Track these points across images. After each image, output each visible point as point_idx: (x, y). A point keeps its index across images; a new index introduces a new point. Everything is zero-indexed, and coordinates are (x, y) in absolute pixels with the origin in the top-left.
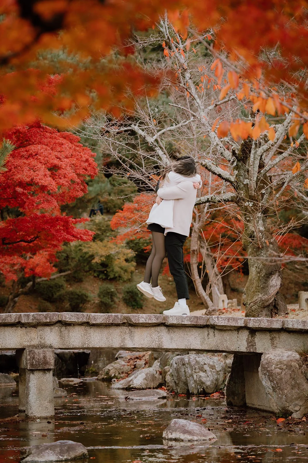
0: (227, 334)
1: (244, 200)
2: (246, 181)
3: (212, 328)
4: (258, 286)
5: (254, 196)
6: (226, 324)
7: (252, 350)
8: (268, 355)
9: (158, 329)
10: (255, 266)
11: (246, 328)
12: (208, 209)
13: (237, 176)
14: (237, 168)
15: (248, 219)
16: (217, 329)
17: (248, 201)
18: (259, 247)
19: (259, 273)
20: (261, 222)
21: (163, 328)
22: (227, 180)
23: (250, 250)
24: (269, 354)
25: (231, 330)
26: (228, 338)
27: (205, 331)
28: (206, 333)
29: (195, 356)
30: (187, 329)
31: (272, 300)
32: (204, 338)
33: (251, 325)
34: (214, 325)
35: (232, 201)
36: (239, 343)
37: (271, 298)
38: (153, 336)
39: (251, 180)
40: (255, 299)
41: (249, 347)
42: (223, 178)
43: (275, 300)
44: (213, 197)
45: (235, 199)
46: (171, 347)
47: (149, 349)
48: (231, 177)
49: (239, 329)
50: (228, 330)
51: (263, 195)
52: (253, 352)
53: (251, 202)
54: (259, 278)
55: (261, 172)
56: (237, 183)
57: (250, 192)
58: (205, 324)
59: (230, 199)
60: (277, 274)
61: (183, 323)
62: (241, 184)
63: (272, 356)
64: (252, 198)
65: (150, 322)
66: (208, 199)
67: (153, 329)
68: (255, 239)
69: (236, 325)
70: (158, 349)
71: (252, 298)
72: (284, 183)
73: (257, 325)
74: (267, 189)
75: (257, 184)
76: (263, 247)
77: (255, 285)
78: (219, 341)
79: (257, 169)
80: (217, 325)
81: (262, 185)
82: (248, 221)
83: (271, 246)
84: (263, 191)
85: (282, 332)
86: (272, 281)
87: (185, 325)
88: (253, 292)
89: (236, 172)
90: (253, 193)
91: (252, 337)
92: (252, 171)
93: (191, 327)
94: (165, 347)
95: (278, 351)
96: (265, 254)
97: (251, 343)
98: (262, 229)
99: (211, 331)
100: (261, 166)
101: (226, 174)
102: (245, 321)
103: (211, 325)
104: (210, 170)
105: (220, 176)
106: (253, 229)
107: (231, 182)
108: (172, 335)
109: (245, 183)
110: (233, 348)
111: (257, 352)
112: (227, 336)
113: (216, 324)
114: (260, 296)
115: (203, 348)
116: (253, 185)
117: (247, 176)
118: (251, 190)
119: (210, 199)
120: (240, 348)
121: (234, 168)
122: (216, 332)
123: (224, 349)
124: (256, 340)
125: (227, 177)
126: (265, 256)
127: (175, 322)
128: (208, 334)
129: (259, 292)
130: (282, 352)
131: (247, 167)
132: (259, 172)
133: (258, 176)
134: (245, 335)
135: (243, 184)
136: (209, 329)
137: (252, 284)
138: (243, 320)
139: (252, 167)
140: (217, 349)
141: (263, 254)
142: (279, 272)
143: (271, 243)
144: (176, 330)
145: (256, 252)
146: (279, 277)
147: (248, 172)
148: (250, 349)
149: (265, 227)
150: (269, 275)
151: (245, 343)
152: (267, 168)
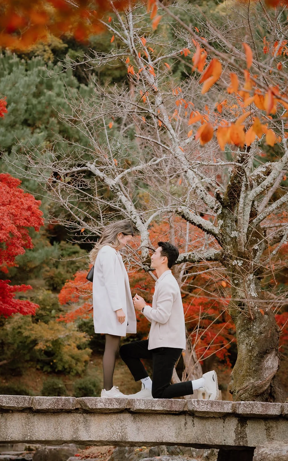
0: (209, 423)
1: (231, 257)
2: (234, 234)
3: (190, 415)
4: (249, 369)
5: (244, 253)
6: (208, 410)
7: (241, 444)
8: (262, 450)
9: (122, 416)
10: (245, 342)
11: (234, 414)
12: (184, 274)
13: (222, 227)
14: (222, 216)
15: (236, 282)
16: (197, 417)
17: (237, 259)
18: (250, 319)
19: (250, 351)
20: (253, 286)
21: (127, 416)
22: (209, 232)
23: (239, 322)
24: (263, 447)
25: (214, 418)
26: (211, 428)
27: (182, 420)
28: (183, 422)
29: (168, 458)
30: (159, 417)
31: (267, 386)
32: (180, 428)
33: (240, 411)
34: (193, 411)
35: (216, 260)
36: (225, 434)
37: (265, 384)
38: (115, 425)
39: (240, 232)
40: (245, 385)
41: (237, 439)
42: (204, 230)
43: (271, 386)
44: (192, 255)
45: (219, 258)
46: (137, 440)
47: (109, 442)
48: (214, 228)
49: (225, 416)
50: (212, 418)
51: (255, 251)
52: (244, 446)
53: (240, 260)
54: (251, 358)
55: (254, 221)
56: (223, 236)
57: (239, 247)
58: (181, 410)
59: (213, 258)
60: (274, 352)
61: (153, 409)
62: (228, 237)
63: (267, 451)
64: (241, 255)
65: (110, 407)
66: (185, 257)
67: (114, 417)
68: (245, 307)
69: (222, 411)
70: (121, 442)
71: (242, 383)
72: (282, 237)
73: (248, 411)
74: (261, 244)
75: (247, 237)
76: (255, 318)
77: (244, 368)
78: (199, 432)
79: (247, 218)
80: (196, 411)
81: (254, 238)
82: (237, 285)
83: (266, 317)
84: (256, 247)
85: (281, 421)
86: (267, 362)
87: (156, 411)
88: (243, 376)
89: (221, 222)
90: (243, 249)
91: (242, 426)
92: (242, 220)
93: (163, 414)
94: (130, 440)
95: (276, 444)
96: (259, 327)
97: (241, 435)
98: (254, 294)
99: (189, 419)
100: (253, 214)
101: (207, 224)
102: (232, 406)
103: (189, 411)
104: (187, 219)
105: (200, 226)
106: (243, 295)
107: (215, 235)
108: (139, 424)
109: (232, 236)
110: (217, 441)
111: (248, 446)
112: (210, 425)
113: (195, 409)
114: (252, 381)
115: (179, 441)
116: (243, 238)
117: (235, 227)
118: (241, 245)
119: (187, 258)
120: (227, 441)
121: (219, 217)
122: (196, 421)
123: (206, 443)
124: (248, 430)
125: (210, 228)
126: (258, 330)
127: (143, 407)
128: (186, 423)
129: (250, 376)
130: (281, 446)
131: (235, 215)
132: (251, 222)
133: (249, 227)
134: (233, 424)
135: (230, 237)
136: (187, 417)
137: (241, 366)
138: (230, 405)
139: (242, 215)
140: (197, 442)
141: (256, 328)
142: (276, 350)
143: (266, 313)
144: (143, 417)
145: (247, 324)
146: (277, 357)
147: (236, 222)
148: (239, 442)
149: (258, 293)
150: (263, 354)
151: (233, 435)
152: (260, 216)
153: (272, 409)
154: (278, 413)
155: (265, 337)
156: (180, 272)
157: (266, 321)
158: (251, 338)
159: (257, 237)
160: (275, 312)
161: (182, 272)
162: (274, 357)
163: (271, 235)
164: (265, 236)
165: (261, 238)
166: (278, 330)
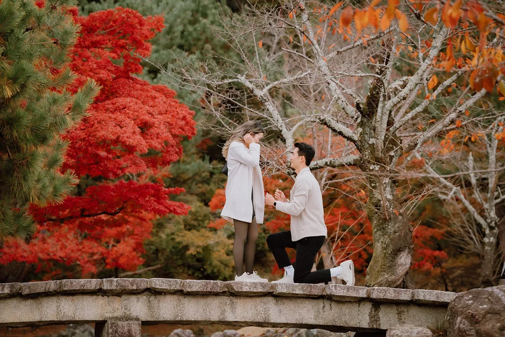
0: (345, 306)
1: (369, 162)
2: (372, 141)
3: (328, 299)
4: (384, 265)
5: (381, 159)
6: (345, 294)
7: (375, 326)
8: (394, 331)
9: (265, 299)
10: (380, 240)
11: (368, 299)
12: (326, 181)
13: (361, 134)
14: (362, 124)
15: (373, 185)
16: (334, 301)
17: (374, 164)
18: (385, 219)
19: (385, 249)
20: (388, 189)
21: (270, 299)
22: (349, 139)
23: (375, 222)
24: (395, 329)
25: (350, 302)
26: (347, 311)
27: (320, 303)
28: (321, 305)
30: (299, 301)
31: (400, 281)
32: (318, 311)
33: (374, 296)
34: (331, 295)
35: (355, 165)
36: (360, 317)
37: (398, 280)
38: (259, 308)
39: (378, 139)
40: (379, 280)
41: (371, 322)
42: (345, 137)
43: (403, 281)
44: (333, 160)
45: (358, 163)
46: (279, 321)
47: (253, 323)
48: (354, 135)
49: (360, 301)
50: (348, 302)
51: (391, 157)
52: (377, 329)
53: (377, 164)
54: (385, 255)
55: (391, 129)
56: (362, 143)
57: (376, 153)
58: (320, 294)
59: (352, 163)
60: (407, 251)
61: (294, 292)
62: (366, 143)
63: (398, 332)
64: (378, 160)
65: (255, 290)
66: (326, 163)
67: (258, 300)
68: (381, 208)
69: (357, 296)
70: (264, 323)
71: (377, 278)
72: (416, 144)
73: (381, 296)
74: (397, 151)
75: (384, 144)
76: (390, 219)
77: (379, 264)
78: (336, 315)
79: (385, 126)
80: (334, 295)
81: (391, 146)
82: (374, 187)
83: (400, 217)
84: (392, 153)
85: (411, 306)
86: (400, 259)
87: (298, 294)
88: (378, 271)
89: (360, 130)
90: (380, 155)
91: (375, 310)
92: (379, 128)
93: (303, 297)
94: (272, 321)
95: (406, 327)
96: (393, 227)
97: (374, 318)
98: (390, 197)
99: (327, 303)
100: (390, 123)
101: (348, 131)
102: (367, 292)
103: (327, 295)
104: (329, 127)
105: (341, 133)
106: (379, 197)
107: (354, 142)
108: (281, 307)
109: (370, 143)
110: (353, 324)
111: (382, 328)
112: (346, 309)
113: (333, 293)
114: (386, 276)
115: (317, 323)
116: (380, 144)
117: (373, 134)
118: (378, 151)
119: (328, 163)
120: (361, 323)
121: (358, 125)
122: (333, 304)
123: (342, 325)
124: (381, 314)
125: (350, 135)
126: (393, 229)
127: (285, 291)
128: (324, 307)
129: (384, 271)
130: (411, 328)
131: (373, 123)
132: (388, 130)
133: (386, 134)
134: (367, 308)
135: (368, 144)
136: (325, 301)
137: (376, 262)
138: (365, 290)
139: (379, 123)
140: (334, 324)
141: (391, 228)
142: (409, 248)
143: (400, 214)
144: (285, 301)
145: (382, 224)
146: (409, 255)
147: (374, 130)
148: (373, 325)
149: (393, 195)
150: (397, 252)
151: (368, 318)
152: (397, 125)
153: (403, 295)
154: (409, 299)
155: (399, 236)
156: (321, 179)
157: (400, 222)
158: (386, 236)
159: (393, 145)
160: (409, 214)
161: (324, 179)
162: (407, 255)
163: (406, 143)
164: (401, 143)
165: (396, 145)
166: (411, 230)
